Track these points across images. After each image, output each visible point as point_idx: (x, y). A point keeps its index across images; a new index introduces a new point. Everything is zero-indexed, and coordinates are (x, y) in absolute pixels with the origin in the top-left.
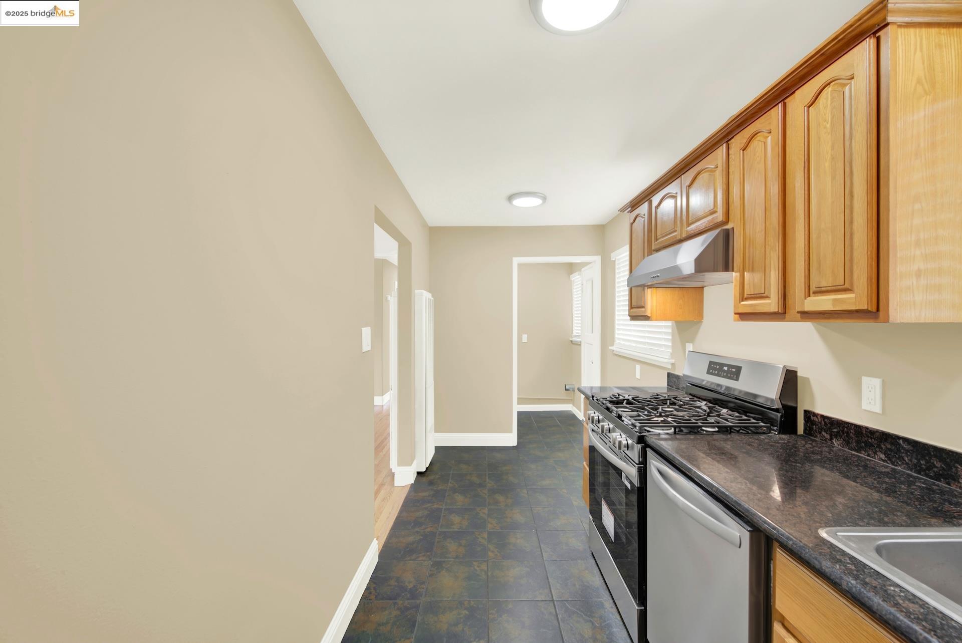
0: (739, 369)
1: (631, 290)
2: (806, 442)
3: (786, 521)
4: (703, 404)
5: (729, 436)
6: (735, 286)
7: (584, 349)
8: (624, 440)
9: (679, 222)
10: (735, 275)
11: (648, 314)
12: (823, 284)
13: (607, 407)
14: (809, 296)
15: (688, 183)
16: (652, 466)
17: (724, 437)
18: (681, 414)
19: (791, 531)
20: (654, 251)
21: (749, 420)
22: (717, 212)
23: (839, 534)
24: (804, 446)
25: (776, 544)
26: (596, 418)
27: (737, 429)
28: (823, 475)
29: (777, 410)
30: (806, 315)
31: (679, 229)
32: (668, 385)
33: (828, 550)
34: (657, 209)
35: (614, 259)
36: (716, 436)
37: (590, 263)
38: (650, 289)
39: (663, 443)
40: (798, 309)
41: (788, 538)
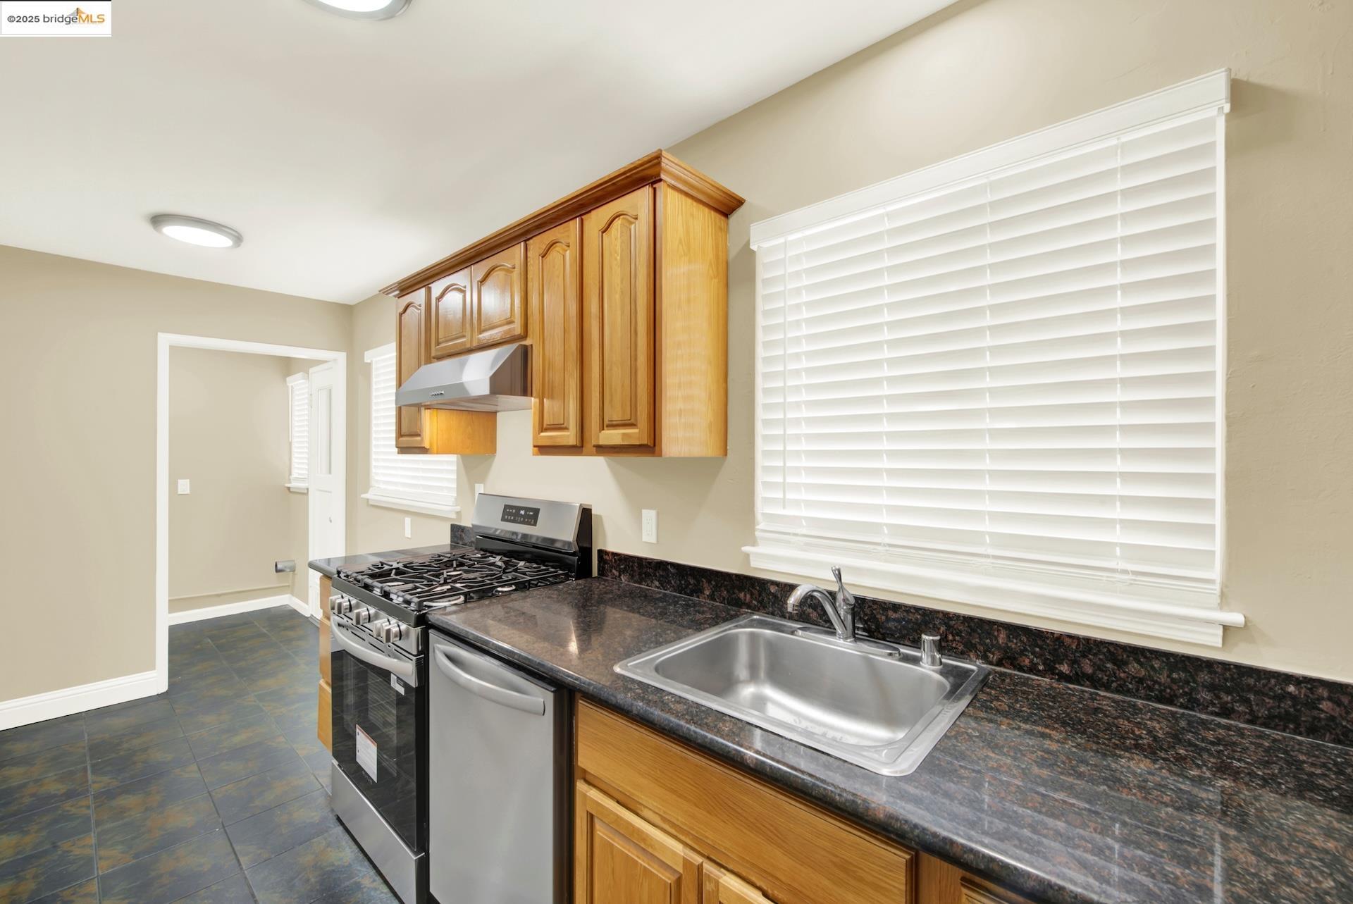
0: (536, 511)
1: (399, 410)
2: (600, 584)
3: (587, 668)
4: (497, 560)
5: (528, 592)
6: (534, 414)
7: (314, 500)
8: (394, 627)
9: (468, 326)
10: (533, 401)
11: (427, 445)
12: (615, 418)
13: (365, 583)
14: (603, 429)
15: (480, 278)
16: (437, 652)
17: (523, 594)
18: (471, 576)
19: (592, 676)
20: (434, 358)
21: (548, 570)
22: (514, 322)
23: (629, 665)
24: (598, 588)
25: (578, 695)
26: (344, 604)
27: (535, 582)
28: (615, 615)
29: (574, 554)
30: (602, 450)
31: (468, 334)
32: (451, 542)
33: (622, 683)
34: (439, 301)
35: (369, 361)
36: (514, 596)
37: (326, 362)
38: (429, 410)
39: (450, 617)
40: (594, 443)
41: (590, 684)
